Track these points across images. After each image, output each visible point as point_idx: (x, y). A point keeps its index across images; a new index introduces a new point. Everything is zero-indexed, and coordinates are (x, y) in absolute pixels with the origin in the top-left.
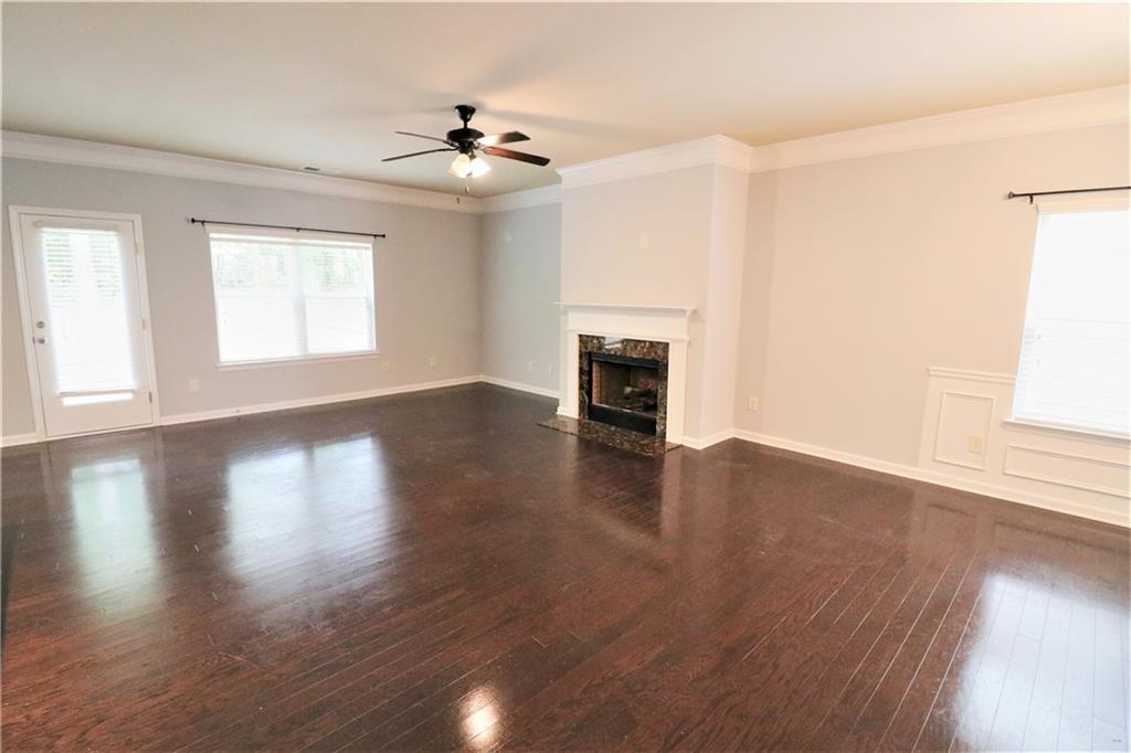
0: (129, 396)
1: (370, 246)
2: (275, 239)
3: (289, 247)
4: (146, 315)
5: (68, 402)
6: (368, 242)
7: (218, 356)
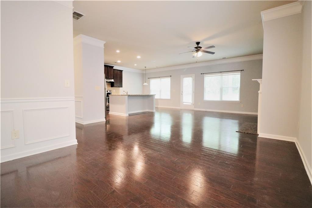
0: (191, 104)
1: (240, 73)
2: (217, 75)
3: (220, 76)
4: (194, 91)
5: (184, 103)
6: (239, 72)
7: (204, 99)
